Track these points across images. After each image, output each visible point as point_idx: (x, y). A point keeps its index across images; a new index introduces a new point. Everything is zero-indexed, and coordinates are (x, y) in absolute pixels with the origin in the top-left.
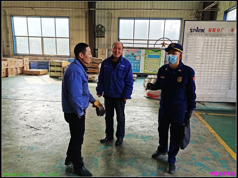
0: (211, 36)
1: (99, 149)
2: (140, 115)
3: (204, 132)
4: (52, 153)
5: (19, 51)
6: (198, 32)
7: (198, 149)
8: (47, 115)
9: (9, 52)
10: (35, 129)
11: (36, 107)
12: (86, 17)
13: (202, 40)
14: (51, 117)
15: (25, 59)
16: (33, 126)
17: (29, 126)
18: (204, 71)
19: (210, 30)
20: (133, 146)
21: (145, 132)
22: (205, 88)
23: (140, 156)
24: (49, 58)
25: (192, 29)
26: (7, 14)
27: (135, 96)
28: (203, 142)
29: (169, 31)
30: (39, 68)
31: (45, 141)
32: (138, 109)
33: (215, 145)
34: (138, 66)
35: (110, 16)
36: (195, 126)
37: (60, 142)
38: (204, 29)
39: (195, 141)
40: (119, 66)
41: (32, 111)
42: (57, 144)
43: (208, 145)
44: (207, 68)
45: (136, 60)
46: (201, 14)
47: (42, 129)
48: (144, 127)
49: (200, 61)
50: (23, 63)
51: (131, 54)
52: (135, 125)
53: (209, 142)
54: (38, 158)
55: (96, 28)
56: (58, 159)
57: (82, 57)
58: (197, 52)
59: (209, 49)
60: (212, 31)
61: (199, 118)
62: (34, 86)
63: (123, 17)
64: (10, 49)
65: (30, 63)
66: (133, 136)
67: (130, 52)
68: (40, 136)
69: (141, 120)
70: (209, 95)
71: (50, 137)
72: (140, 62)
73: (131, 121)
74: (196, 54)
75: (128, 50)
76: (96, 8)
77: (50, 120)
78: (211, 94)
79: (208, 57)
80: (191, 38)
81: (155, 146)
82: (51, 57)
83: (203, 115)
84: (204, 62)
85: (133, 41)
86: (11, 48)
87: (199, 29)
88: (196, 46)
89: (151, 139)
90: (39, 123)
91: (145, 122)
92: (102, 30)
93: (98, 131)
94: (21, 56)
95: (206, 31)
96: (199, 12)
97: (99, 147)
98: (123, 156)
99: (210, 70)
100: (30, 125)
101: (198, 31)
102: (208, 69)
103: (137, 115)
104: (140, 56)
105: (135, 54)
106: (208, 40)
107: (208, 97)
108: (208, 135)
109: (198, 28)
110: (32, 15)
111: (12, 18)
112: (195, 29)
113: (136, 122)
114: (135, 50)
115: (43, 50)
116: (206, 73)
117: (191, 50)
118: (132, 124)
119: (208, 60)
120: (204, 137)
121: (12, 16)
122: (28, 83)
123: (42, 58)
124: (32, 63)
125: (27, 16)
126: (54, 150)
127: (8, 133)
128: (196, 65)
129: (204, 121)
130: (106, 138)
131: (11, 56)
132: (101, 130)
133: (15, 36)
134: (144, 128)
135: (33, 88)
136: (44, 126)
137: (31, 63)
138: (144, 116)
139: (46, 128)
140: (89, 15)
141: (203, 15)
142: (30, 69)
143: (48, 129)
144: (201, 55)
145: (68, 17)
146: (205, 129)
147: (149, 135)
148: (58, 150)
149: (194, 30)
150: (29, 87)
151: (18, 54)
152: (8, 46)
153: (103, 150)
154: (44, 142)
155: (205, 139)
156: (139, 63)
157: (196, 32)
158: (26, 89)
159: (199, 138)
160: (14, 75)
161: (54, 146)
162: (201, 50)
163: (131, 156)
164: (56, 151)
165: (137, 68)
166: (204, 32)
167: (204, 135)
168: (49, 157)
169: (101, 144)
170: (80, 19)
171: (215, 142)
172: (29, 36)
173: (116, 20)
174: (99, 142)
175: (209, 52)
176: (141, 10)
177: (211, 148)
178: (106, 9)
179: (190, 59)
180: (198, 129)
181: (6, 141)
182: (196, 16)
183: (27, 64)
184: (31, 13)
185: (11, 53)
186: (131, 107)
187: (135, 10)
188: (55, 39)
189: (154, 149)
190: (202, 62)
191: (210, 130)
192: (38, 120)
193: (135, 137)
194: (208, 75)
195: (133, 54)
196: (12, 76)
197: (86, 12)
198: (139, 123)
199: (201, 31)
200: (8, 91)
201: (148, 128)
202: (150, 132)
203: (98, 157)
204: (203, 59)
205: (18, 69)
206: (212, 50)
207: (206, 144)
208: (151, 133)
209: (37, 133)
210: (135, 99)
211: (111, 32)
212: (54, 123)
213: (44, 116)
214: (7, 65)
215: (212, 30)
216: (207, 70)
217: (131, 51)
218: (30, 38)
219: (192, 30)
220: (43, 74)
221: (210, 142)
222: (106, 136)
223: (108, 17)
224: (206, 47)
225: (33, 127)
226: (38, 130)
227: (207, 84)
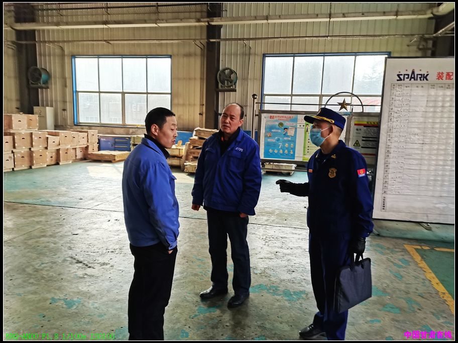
0: (442, 87)
1: (195, 312)
2: (291, 245)
3: (421, 290)
4: (105, 315)
5: (82, 120)
6: (415, 80)
7: (401, 326)
8: (111, 239)
9: (65, 119)
10: (84, 266)
11: (95, 223)
12: (202, 55)
13: (423, 96)
14: (117, 243)
15: (91, 132)
16: (81, 259)
17: (75, 259)
18: (429, 160)
19: (440, 76)
20: (264, 310)
21: (293, 283)
22: (430, 193)
23: (275, 334)
24: (134, 130)
25: (402, 75)
26: (66, 54)
27: (286, 207)
28: (414, 312)
29: (371, 76)
30: (115, 149)
31: (97, 291)
32: (288, 232)
33: (441, 319)
34: (292, 147)
35: (247, 52)
36: (402, 274)
37: (123, 294)
38: (428, 75)
39: (397, 308)
40: (232, 149)
41: (86, 231)
42: (118, 297)
43: (425, 318)
44: (435, 152)
45: (288, 136)
46: (430, 44)
47: (97, 267)
48: (293, 271)
49: (419, 139)
50: (86, 140)
51: (277, 123)
52: (276, 267)
53: (428, 312)
54: (78, 324)
55: (220, 75)
56: (113, 328)
57: (156, 134)
58: (413, 119)
59: (439, 115)
60: (444, 78)
61: (415, 257)
62: (101, 181)
63: (272, 53)
64: (67, 115)
65: (99, 140)
66: (268, 290)
67: (276, 121)
68: (90, 280)
69: (289, 257)
70: (438, 208)
71: (107, 283)
72: (296, 140)
73: (268, 258)
74: (410, 123)
75: (271, 116)
76: (222, 37)
77: (116, 248)
78: (444, 208)
79: (437, 131)
80: (400, 93)
81: (310, 314)
82: (136, 129)
83: (425, 250)
84: (427, 141)
85: (290, 97)
86: (68, 113)
87: (417, 75)
88: (411, 108)
89: (303, 298)
90: (94, 254)
91: (297, 260)
92: (230, 77)
93: (200, 274)
94: (85, 127)
95: (432, 78)
96: (426, 40)
97: (197, 308)
98: (240, 331)
99: (442, 158)
100: (76, 257)
101: (414, 78)
102: (437, 155)
103: (284, 246)
104: (296, 129)
105: (286, 124)
106: (437, 96)
107: (438, 212)
108: (428, 295)
109: (413, 72)
110: (107, 54)
111: (73, 60)
112: (408, 75)
113: (279, 261)
114: (285, 117)
115: (125, 115)
116: (434, 162)
117: (399, 117)
118: (271, 263)
119: (437, 136)
120: (419, 299)
121: (74, 56)
122: (91, 176)
123: (122, 130)
124: (104, 139)
125: (99, 56)
126: (110, 309)
127: (35, 271)
128: (411, 146)
129: (423, 264)
130: (211, 291)
131: (69, 127)
132: (206, 272)
133: (77, 92)
134: (293, 273)
135: (98, 186)
136: (101, 260)
137: (102, 139)
138: (297, 248)
139: (104, 264)
140: (208, 50)
141: (434, 44)
142: (99, 149)
143: (108, 266)
144: (420, 126)
145: (170, 57)
146: (423, 283)
147: (302, 289)
148: (117, 309)
149: (406, 76)
150: (92, 185)
151: (80, 123)
152: (64, 110)
153: (202, 316)
154: (94, 292)
155: (419, 304)
156: (294, 142)
157: (410, 80)
158: (86, 188)
159: (409, 300)
160: (71, 162)
161: (112, 301)
162: (421, 116)
163: (255, 333)
164: (113, 312)
165: (289, 152)
166: (427, 80)
167: (420, 296)
168: (99, 322)
169: (201, 303)
170: (192, 60)
171: (443, 311)
172: (101, 91)
173: (259, 59)
174: (199, 299)
175: (438, 121)
176: (307, 38)
177: (431, 325)
178: (240, 39)
179: (397, 134)
180: (408, 281)
181: (28, 286)
182: (421, 47)
183: (94, 141)
184: (106, 51)
185: (69, 122)
186: (275, 228)
187: (295, 39)
188: (146, 95)
189: (307, 319)
190: (423, 141)
191: (435, 286)
192: (93, 249)
193: (272, 291)
194: (437, 167)
195: (281, 124)
196: (66, 163)
197: (202, 47)
198: (284, 263)
199: (420, 78)
200: (52, 191)
201: (302, 274)
202: (303, 283)
203: (190, 329)
204: (425, 134)
205: (78, 151)
206: (446, 115)
207: (421, 315)
208: (306, 285)
209: (86, 274)
210: (286, 212)
211: (249, 80)
212: (122, 255)
213: (105, 240)
214: (58, 144)
215: (445, 75)
216: (434, 158)
217: (277, 118)
218: (102, 94)
219: (402, 77)
220: (121, 159)
221: (432, 312)
222: (213, 286)
223: (244, 54)
224: (432, 110)
225: (81, 262)
226: (90, 267)
227: (434, 186)
